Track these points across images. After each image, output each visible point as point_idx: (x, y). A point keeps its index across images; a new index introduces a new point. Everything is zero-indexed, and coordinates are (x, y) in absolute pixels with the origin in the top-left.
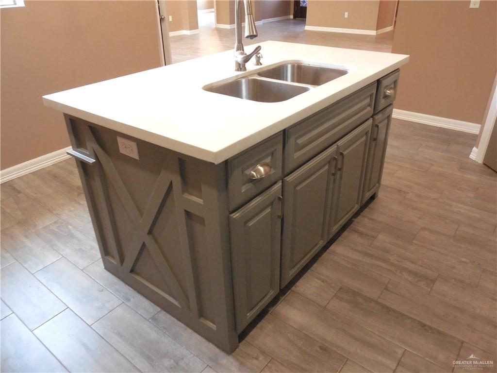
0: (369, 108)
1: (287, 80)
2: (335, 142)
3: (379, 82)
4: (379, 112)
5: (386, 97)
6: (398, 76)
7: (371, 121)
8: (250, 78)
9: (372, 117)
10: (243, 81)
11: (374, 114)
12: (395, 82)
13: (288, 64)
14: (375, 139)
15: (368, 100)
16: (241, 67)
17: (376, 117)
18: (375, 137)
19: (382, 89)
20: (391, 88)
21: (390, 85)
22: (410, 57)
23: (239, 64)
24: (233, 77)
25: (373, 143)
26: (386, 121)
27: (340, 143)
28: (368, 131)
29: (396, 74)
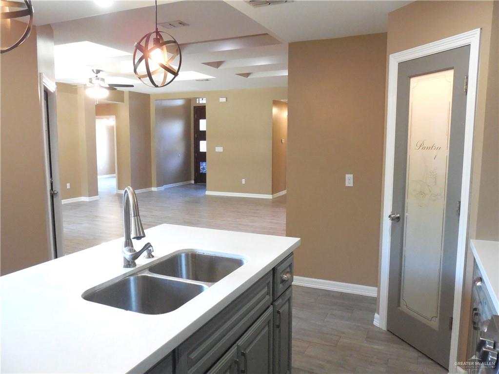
0: (268, 297)
1: (181, 277)
2: (235, 343)
3: (274, 270)
4: (279, 297)
5: (283, 281)
6: (293, 258)
7: (271, 308)
8: (140, 275)
9: (272, 304)
10: (132, 278)
11: (274, 301)
12: (290, 266)
13: (181, 253)
14: (278, 326)
15: (266, 290)
16: (130, 263)
17: (276, 303)
18: (278, 324)
19: (278, 275)
20: (288, 272)
21: (285, 270)
22: (301, 240)
23: (128, 262)
24: (121, 276)
25: (277, 330)
26: (287, 304)
27: (240, 342)
28: (270, 320)
29: (291, 257)
